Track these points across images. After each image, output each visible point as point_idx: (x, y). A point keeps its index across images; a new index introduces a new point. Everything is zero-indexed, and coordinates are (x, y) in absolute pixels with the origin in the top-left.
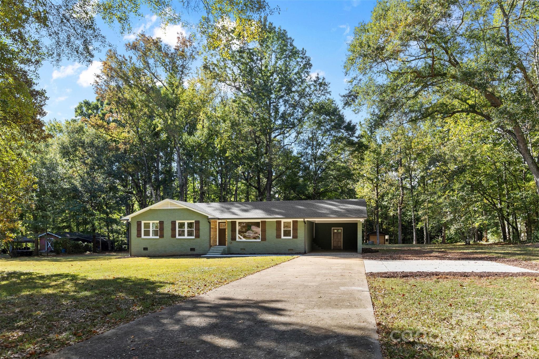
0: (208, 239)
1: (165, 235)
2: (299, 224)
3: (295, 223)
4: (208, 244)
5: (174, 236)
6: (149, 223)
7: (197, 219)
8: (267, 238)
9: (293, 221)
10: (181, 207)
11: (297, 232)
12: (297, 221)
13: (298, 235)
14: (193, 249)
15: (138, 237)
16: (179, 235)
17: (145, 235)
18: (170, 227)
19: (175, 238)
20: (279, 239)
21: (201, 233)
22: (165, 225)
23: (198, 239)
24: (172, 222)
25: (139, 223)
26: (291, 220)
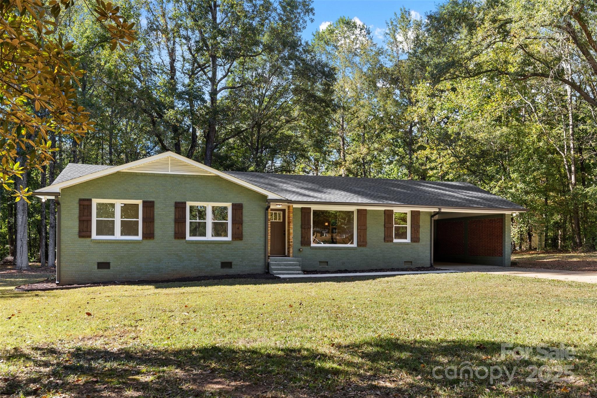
0: (262, 243)
1: (158, 232)
2: (422, 217)
3: (415, 215)
4: (262, 251)
5: (180, 235)
6: (113, 205)
7: (238, 201)
8: (368, 241)
9: (412, 212)
10: (207, 172)
11: (418, 232)
12: (419, 212)
13: (421, 236)
14: (226, 265)
15: (80, 236)
16: (193, 233)
17: (98, 234)
18: (172, 216)
19: (183, 241)
20: (389, 244)
21: (246, 229)
22: (158, 211)
23: (238, 243)
24: (176, 203)
25: (86, 203)
26: (407, 210)
